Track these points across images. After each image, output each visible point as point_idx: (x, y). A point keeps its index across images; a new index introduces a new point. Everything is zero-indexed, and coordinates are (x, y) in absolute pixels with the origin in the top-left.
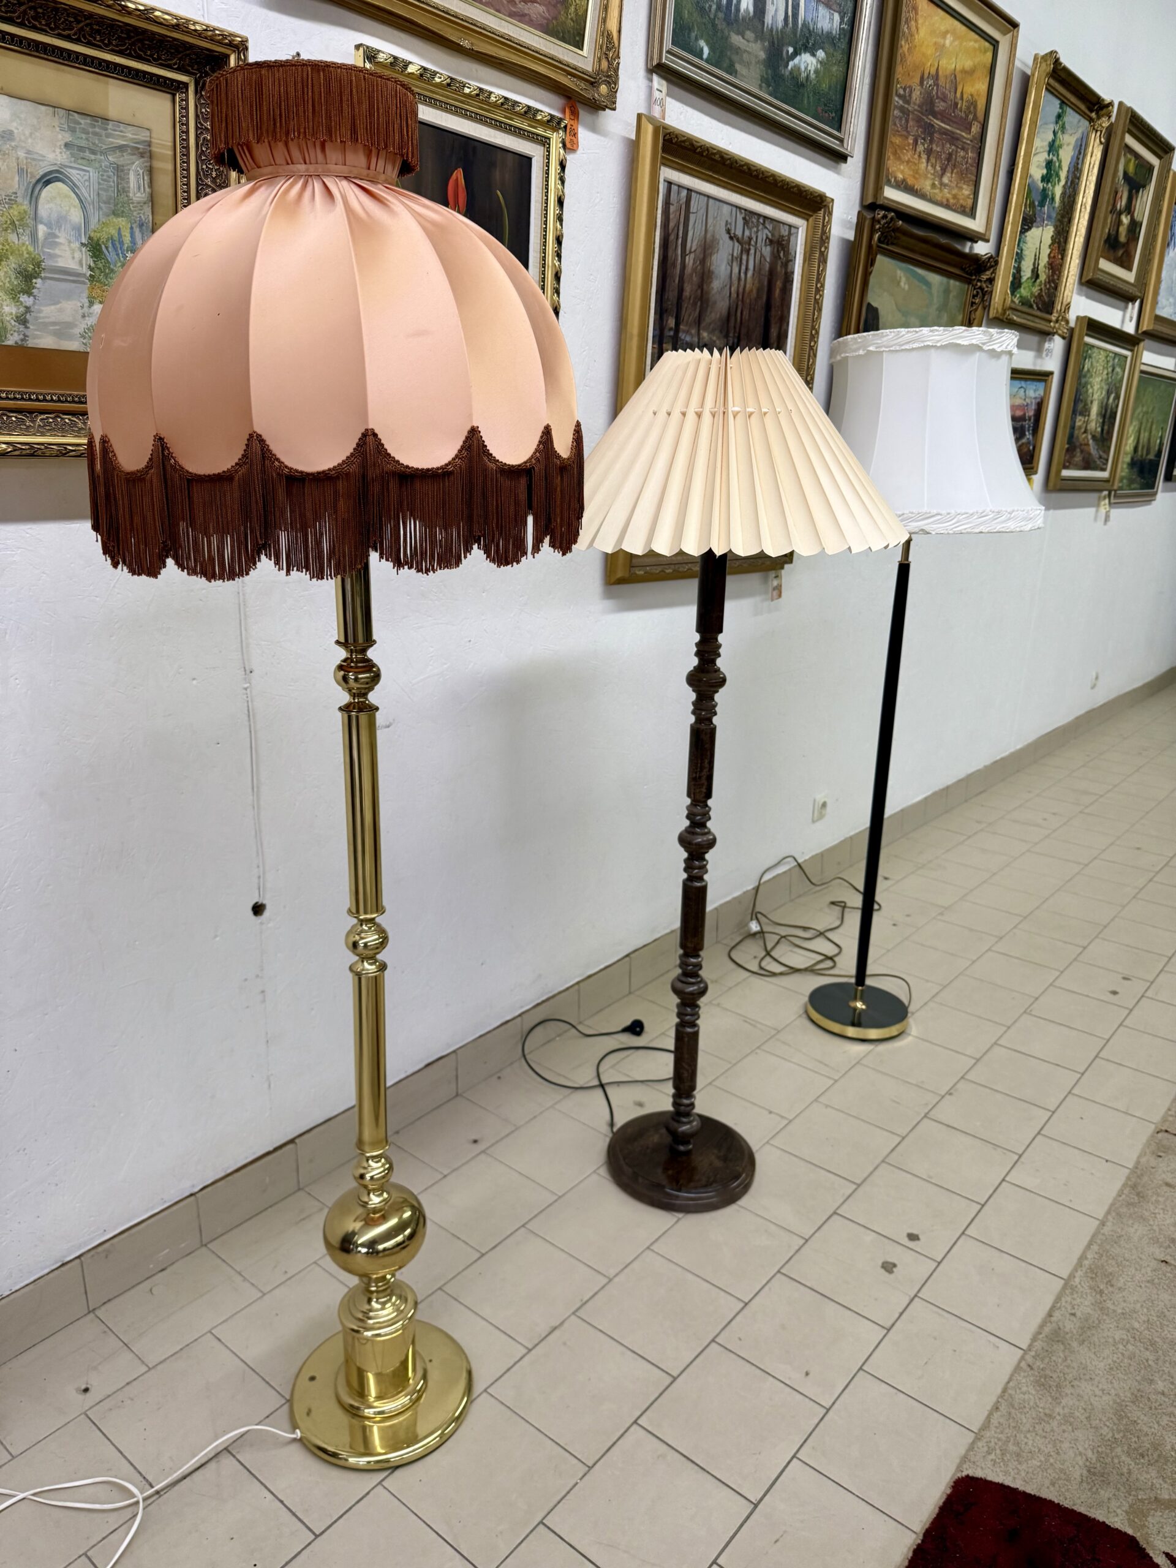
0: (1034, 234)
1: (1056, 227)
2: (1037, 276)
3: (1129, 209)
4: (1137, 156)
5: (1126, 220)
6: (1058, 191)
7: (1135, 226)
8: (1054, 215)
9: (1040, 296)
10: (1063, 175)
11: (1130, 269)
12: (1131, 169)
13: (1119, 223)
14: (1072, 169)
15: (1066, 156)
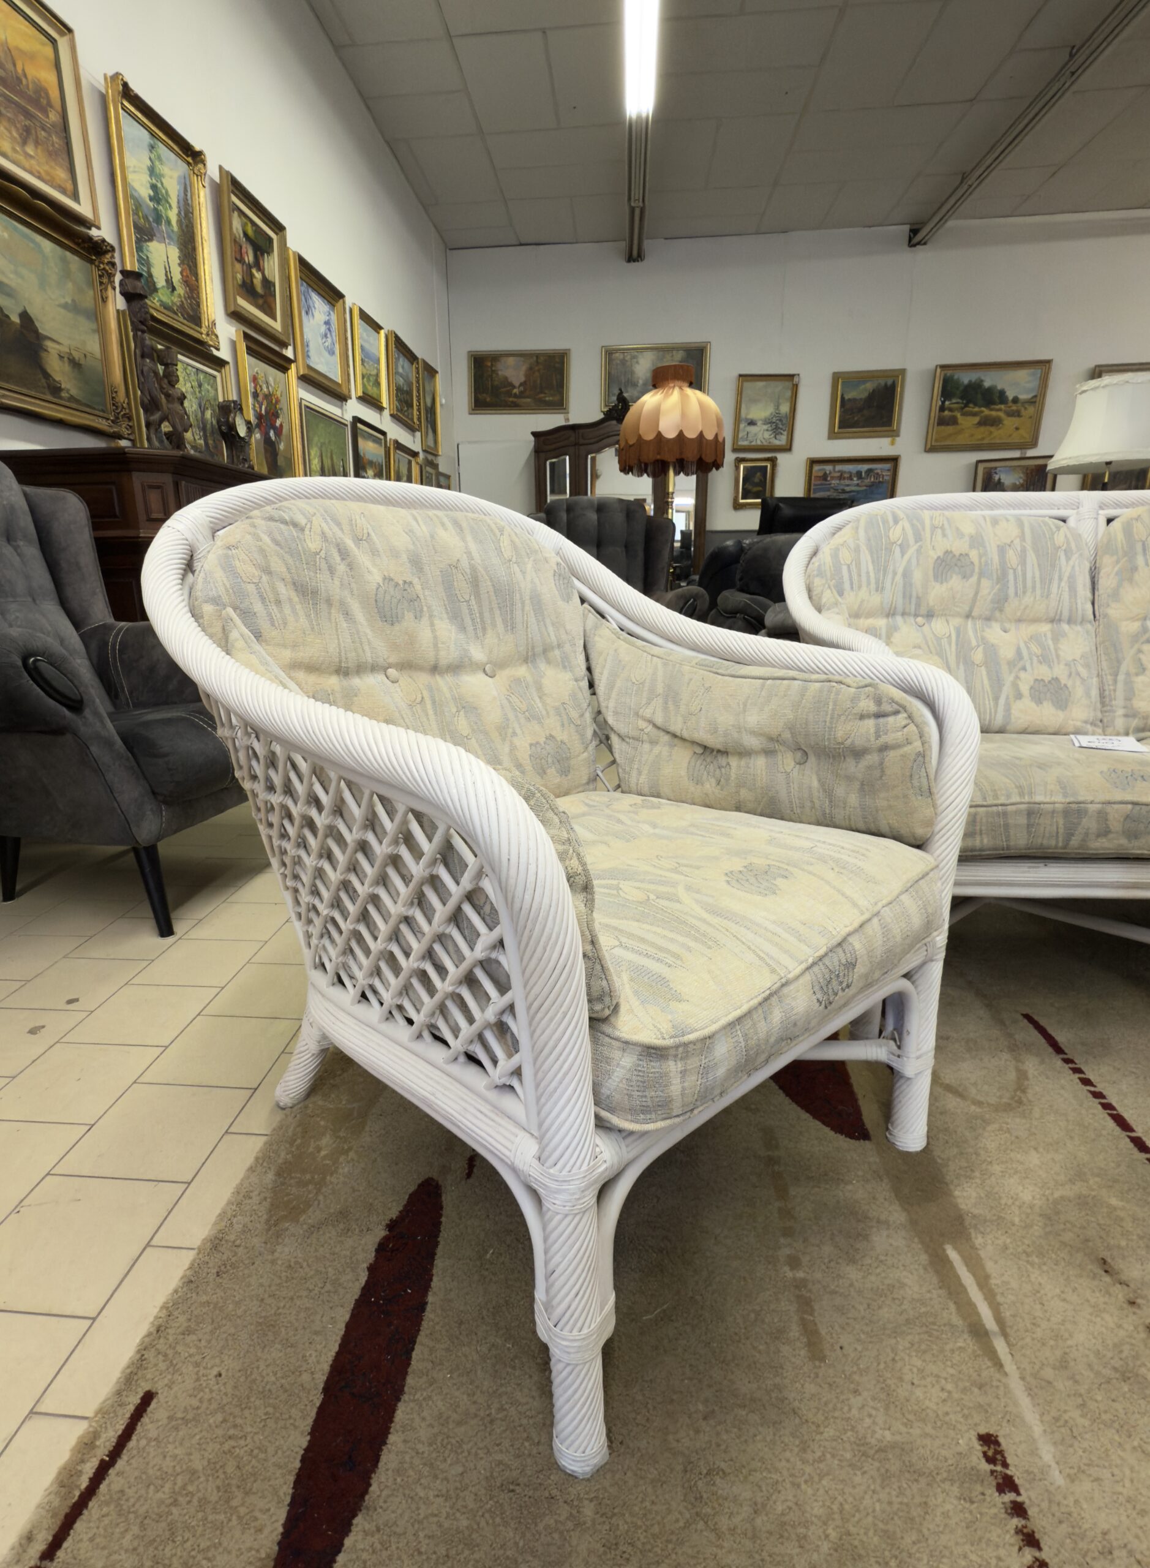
0: (156, 247)
1: (181, 250)
2: (174, 289)
3: (258, 265)
4: (251, 221)
5: (257, 274)
6: (172, 217)
7: (268, 284)
8: (175, 238)
9: (182, 306)
10: (173, 203)
12: (249, 230)
13: (252, 276)
14: (182, 203)
15: (171, 187)
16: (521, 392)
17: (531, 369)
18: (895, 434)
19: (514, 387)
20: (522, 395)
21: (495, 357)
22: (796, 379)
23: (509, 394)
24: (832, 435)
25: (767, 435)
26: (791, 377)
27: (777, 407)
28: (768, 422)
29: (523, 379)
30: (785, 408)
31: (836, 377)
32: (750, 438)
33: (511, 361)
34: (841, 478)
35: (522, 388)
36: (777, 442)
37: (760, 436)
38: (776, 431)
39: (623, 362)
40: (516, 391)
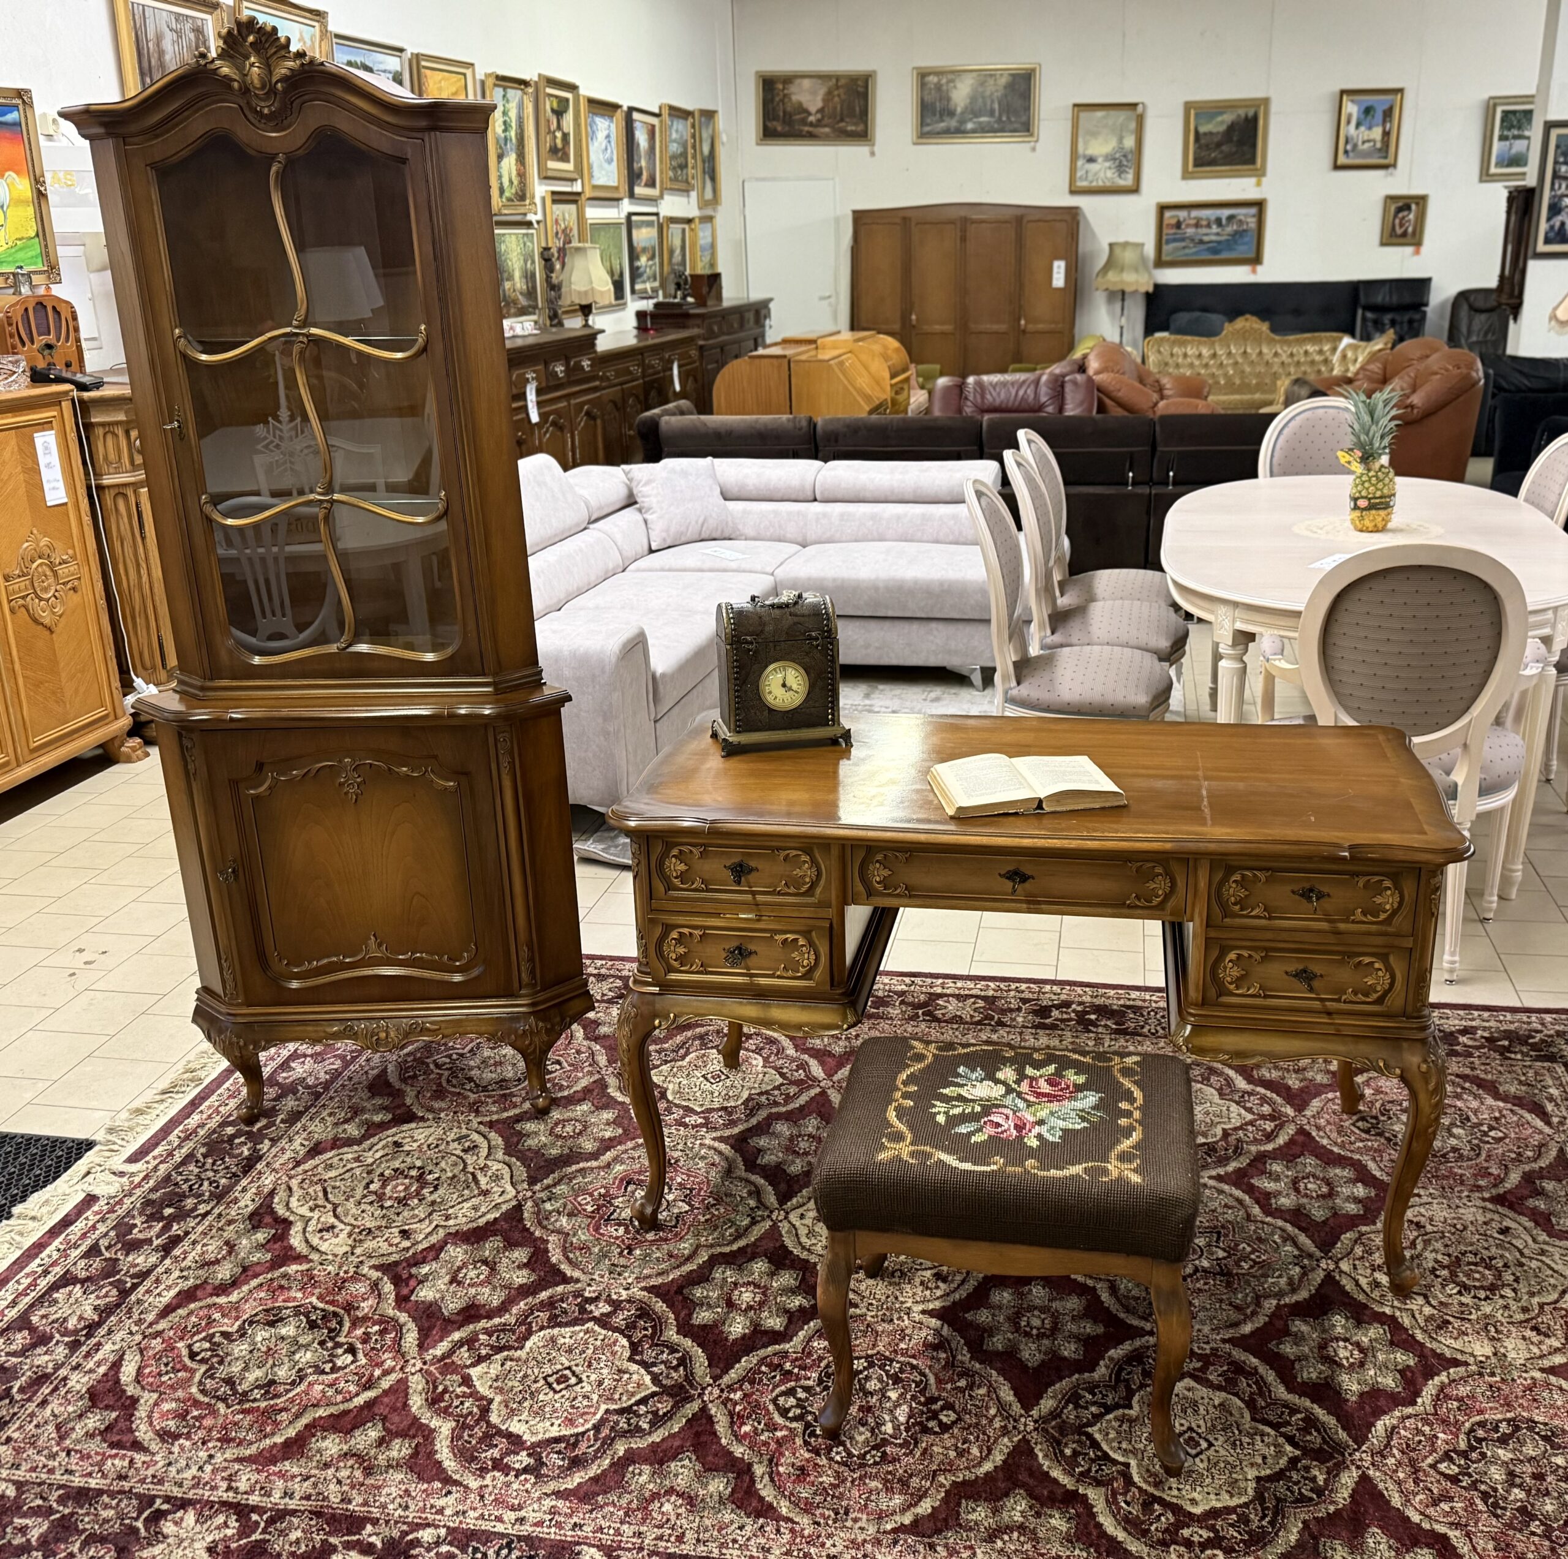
0: (505, 162)
1: (517, 154)
2: (513, 184)
3: (559, 127)
4: (556, 97)
5: (559, 135)
6: (513, 134)
7: (565, 136)
8: (514, 147)
9: (517, 194)
10: (513, 124)
11: (568, 161)
12: (555, 105)
13: (555, 137)
14: (518, 120)
15: (513, 114)
16: (819, 121)
17: (829, 93)
18: (1261, 173)
19: (809, 114)
20: (819, 124)
21: (788, 79)
22: (1140, 109)
23: (804, 122)
24: (1186, 175)
25: (1109, 174)
26: (1133, 106)
27: (1121, 139)
28: (1109, 158)
29: (820, 104)
30: (1129, 142)
31: (1188, 106)
32: (1090, 178)
33: (806, 83)
34: (1197, 225)
35: (819, 116)
36: (1122, 183)
37: (1102, 175)
38: (1121, 169)
39: (938, 87)
40: (812, 119)
